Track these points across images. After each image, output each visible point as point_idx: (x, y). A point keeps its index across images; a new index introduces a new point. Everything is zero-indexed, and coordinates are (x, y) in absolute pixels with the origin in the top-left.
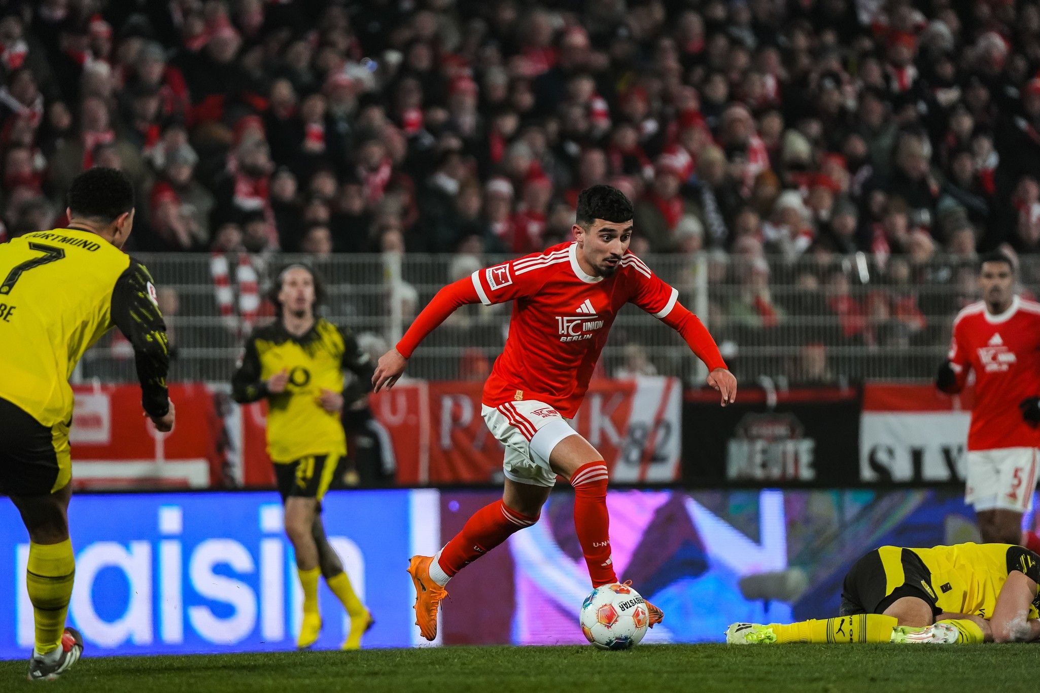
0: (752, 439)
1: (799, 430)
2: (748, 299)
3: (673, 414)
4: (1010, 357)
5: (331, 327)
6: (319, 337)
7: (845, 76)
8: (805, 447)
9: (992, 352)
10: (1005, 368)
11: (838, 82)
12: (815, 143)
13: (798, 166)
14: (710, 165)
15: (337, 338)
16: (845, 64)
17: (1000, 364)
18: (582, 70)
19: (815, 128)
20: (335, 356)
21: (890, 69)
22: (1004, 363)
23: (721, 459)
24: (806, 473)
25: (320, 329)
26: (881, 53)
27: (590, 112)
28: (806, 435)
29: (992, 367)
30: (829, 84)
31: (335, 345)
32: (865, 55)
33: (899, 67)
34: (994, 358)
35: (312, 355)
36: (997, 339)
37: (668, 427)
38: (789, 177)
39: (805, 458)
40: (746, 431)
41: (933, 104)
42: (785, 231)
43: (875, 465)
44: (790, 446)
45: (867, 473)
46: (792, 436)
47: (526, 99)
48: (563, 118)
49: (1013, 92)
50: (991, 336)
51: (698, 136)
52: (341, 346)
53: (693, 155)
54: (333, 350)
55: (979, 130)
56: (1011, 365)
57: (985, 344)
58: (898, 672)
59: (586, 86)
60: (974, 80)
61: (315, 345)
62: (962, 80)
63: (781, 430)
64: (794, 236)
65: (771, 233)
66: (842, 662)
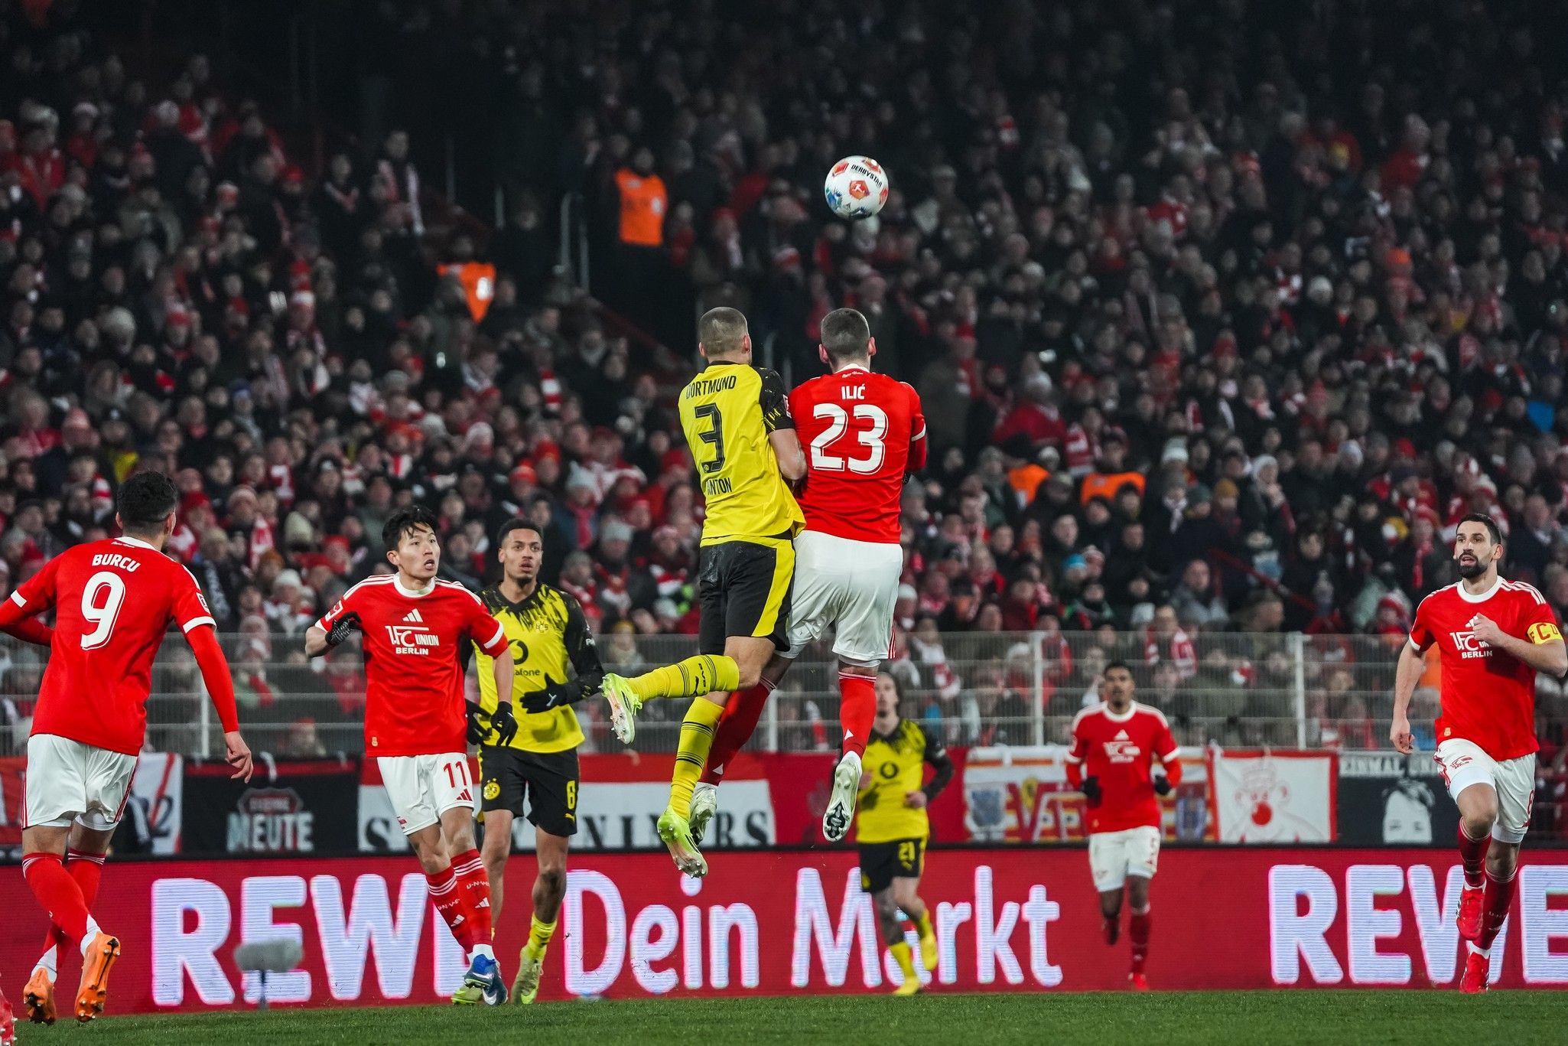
0: (252, 813)
1: (300, 803)
2: (244, 678)
3: (175, 789)
4: (1135, 751)
5: (914, 726)
6: (904, 736)
7: (346, 461)
8: (304, 820)
9: (1119, 745)
10: (1131, 759)
11: (338, 465)
12: (314, 524)
13: (300, 546)
14: (214, 544)
15: (919, 735)
16: (345, 449)
17: (1127, 756)
18: (82, 452)
19: (314, 509)
20: (918, 751)
21: (387, 457)
22: (1130, 755)
23: (221, 832)
24: (305, 846)
25: (904, 727)
26: (380, 438)
27: (93, 493)
28: (304, 810)
29: (1117, 759)
30: (327, 466)
31: (918, 741)
32: (364, 442)
33: (396, 455)
34: (1121, 751)
35: (898, 751)
36: (1122, 735)
37: (170, 801)
38: (292, 557)
39: (304, 830)
40: (247, 805)
41: (429, 488)
42: (284, 609)
43: (372, 837)
44: (289, 819)
45: (364, 845)
46: (292, 810)
47: (29, 480)
48: (66, 500)
49: (501, 478)
50: (1117, 732)
51: (204, 517)
52: (923, 743)
53: (197, 535)
54: (916, 746)
55: (470, 515)
56: (1136, 758)
57: (1111, 738)
58: (396, 1036)
59: (89, 467)
60: (470, 467)
61: (901, 743)
62: (458, 467)
63: (282, 804)
64: (293, 614)
65: (272, 611)
66: (342, 1029)
